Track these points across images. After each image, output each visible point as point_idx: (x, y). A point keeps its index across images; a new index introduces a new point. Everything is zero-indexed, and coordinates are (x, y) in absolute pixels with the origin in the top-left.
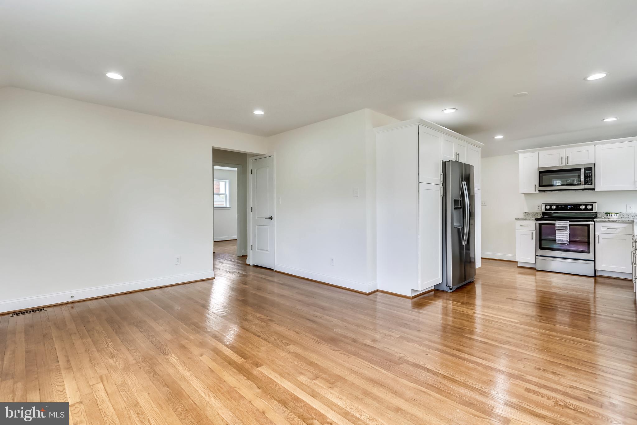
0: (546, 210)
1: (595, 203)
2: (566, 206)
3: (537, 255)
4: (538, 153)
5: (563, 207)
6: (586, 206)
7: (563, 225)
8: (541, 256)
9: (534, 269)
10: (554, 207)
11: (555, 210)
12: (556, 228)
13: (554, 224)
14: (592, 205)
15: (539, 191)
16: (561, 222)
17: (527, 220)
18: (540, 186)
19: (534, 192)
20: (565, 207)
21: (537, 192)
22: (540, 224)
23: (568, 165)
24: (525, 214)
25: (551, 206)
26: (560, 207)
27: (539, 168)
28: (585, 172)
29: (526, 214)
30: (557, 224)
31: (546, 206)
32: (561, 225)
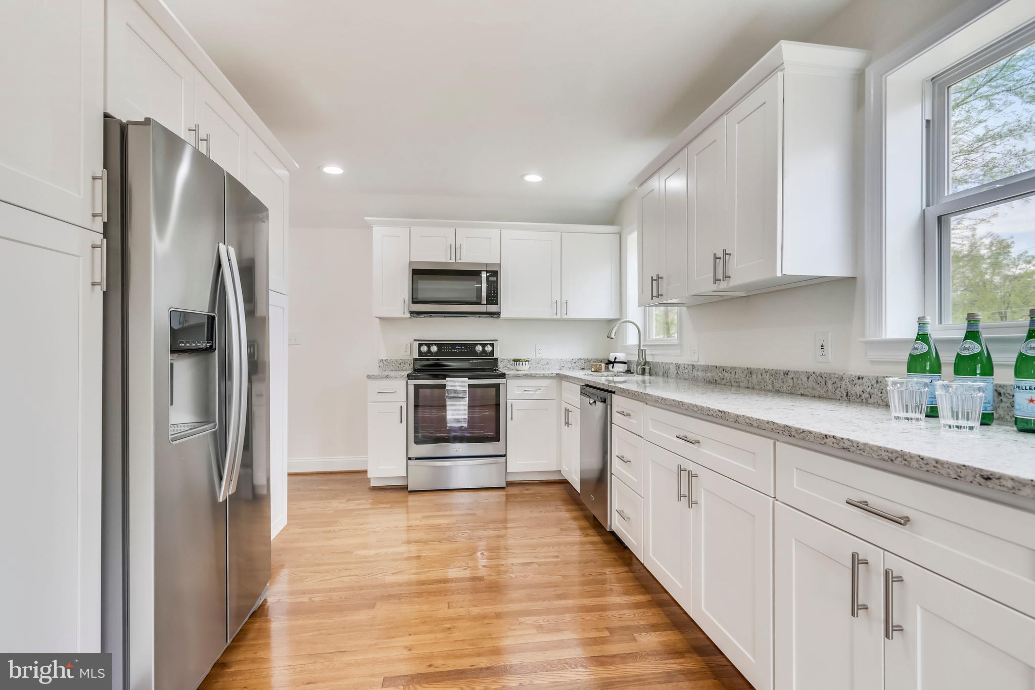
0: (420, 353)
1: (497, 340)
2: (454, 346)
3: (409, 459)
4: (410, 230)
5: (449, 349)
6: (484, 345)
7: (459, 386)
8: (417, 459)
9: (404, 488)
10: (434, 349)
11: (437, 354)
12: (447, 395)
13: (444, 386)
14: (492, 345)
15: (411, 313)
16: (455, 382)
17: (391, 377)
18: (414, 302)
19: (401, 315)
20: (452, 349)
21: (407, 315)
22: (417, 388)
23: (460, 261)
24: (381, 364)
25: (429, 345)
26: (444, 349)
27: (410, 263)
28: (488, 277)
29: (384, 364)
30: (448, 385)
31: (420, 345)
32: (455, 386)
